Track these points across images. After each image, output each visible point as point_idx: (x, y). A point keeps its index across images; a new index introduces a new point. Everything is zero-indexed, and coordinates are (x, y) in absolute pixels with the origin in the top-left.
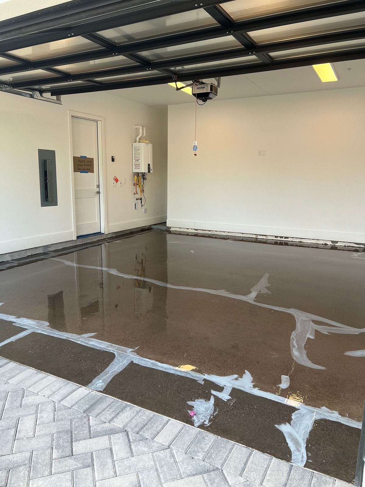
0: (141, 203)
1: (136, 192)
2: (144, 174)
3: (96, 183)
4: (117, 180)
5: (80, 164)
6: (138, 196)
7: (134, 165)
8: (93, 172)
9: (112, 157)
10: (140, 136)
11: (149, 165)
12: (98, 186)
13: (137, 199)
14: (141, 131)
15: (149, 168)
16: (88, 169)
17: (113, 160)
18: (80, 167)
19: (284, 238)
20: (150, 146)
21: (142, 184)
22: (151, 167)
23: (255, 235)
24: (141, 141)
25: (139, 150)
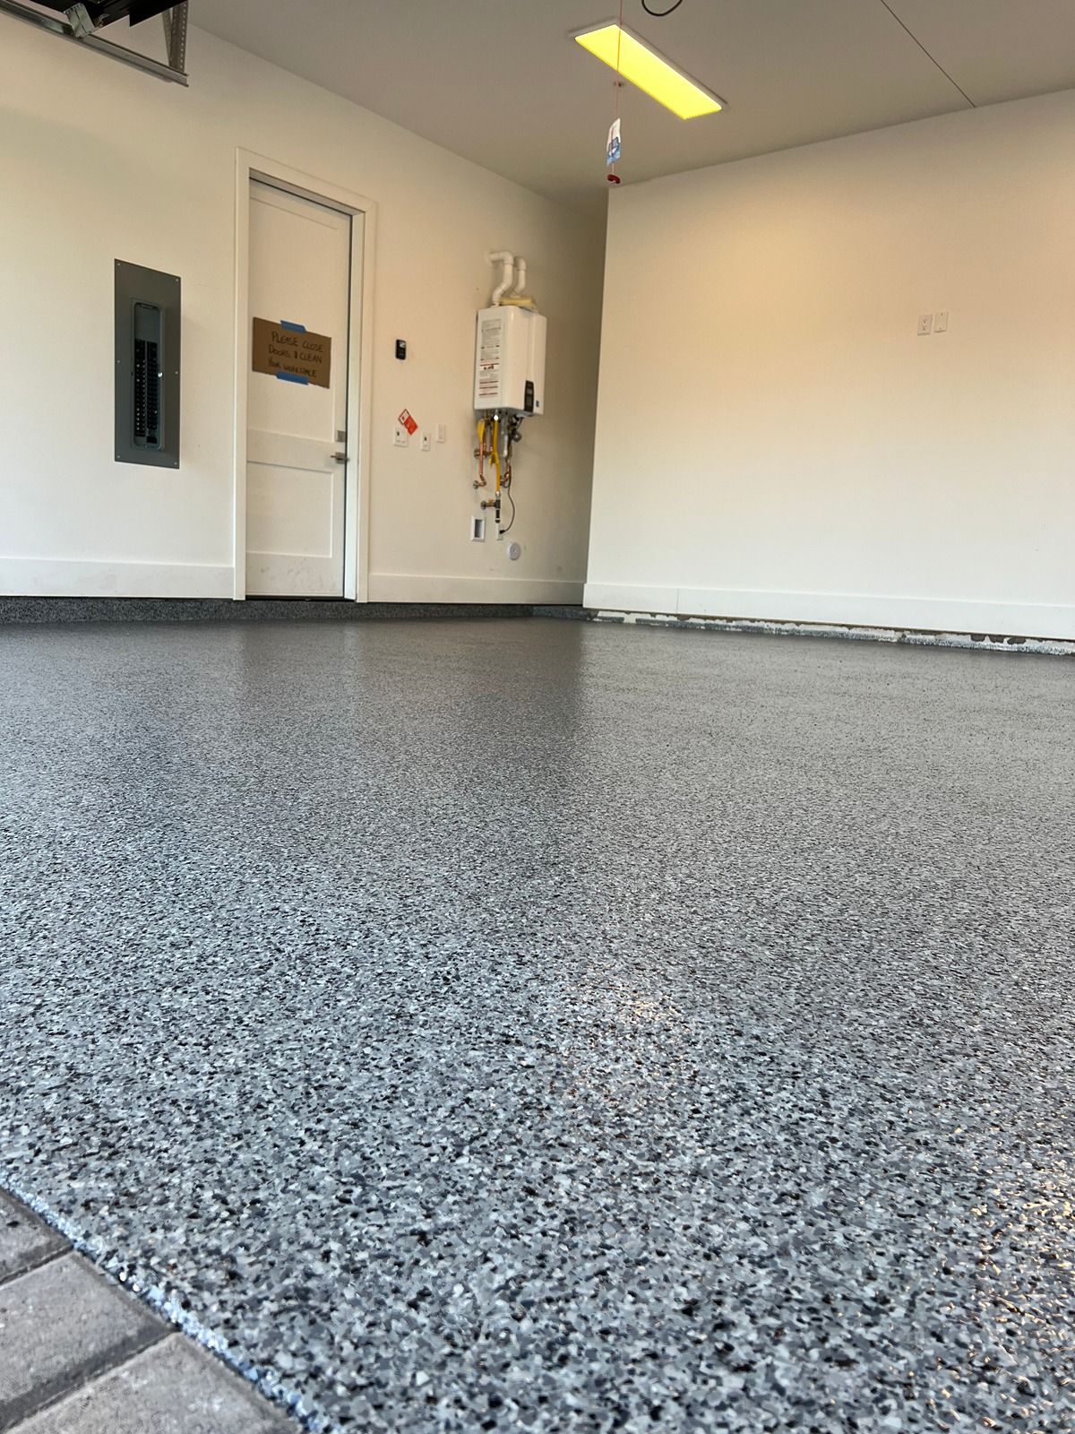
0: (498, 516)
1: (481, 477)
2: (514, 420)
3: (335, 425)
4: (411, 426)
5: (278, 347)
6: (487, 495)
7: (478, 385)
8: (325, 383)
9: (398, 342)
10: (504, 286)
11: (529, 385)
12: (343, 437)
13: (484, 506)
14: (508, 269)
15: (529, 397)
16: (307, 372)
17: (401, 353)
18: (276, 358)
19: (1005, 640)
20: (538, 323)
21: (506, 452)
22: (538, 395)
23: (896, 630)
24: (505, 301)
25: (496, 330)
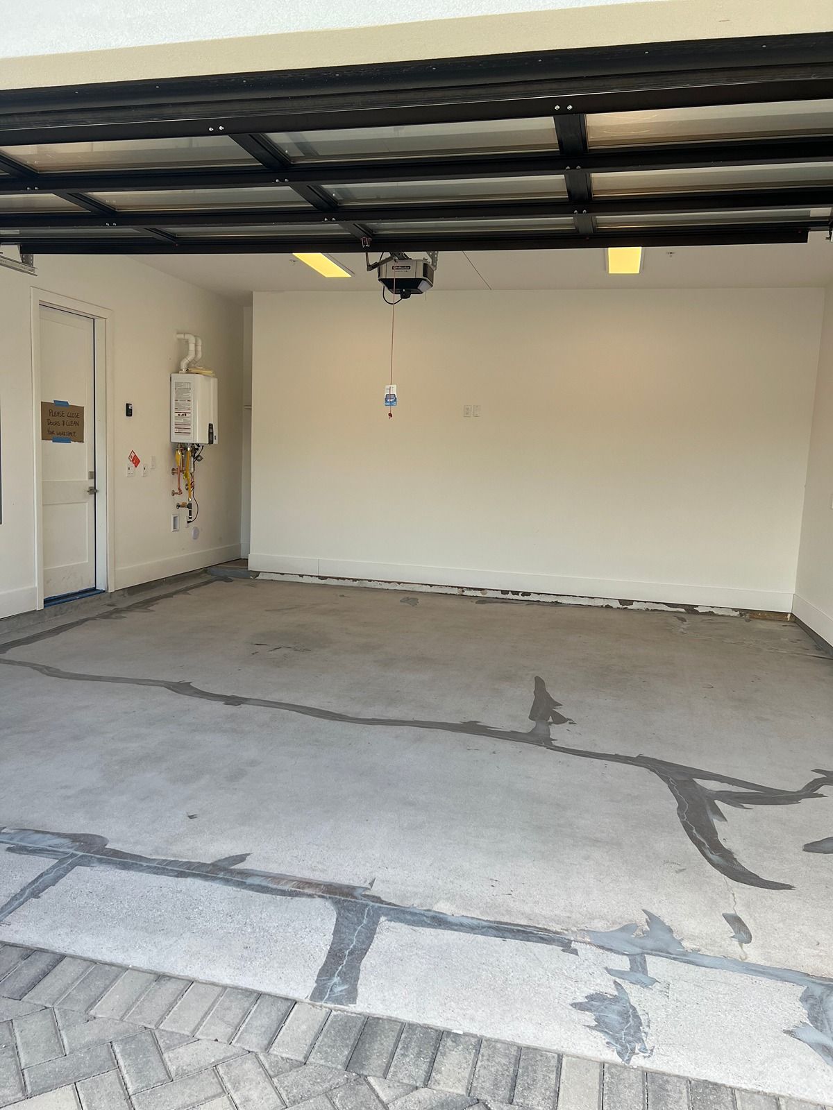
0: (190, 514)
1: (179, 489)
2: (196, 447)
3: (88, 468)
4: (136, 461)
5: (53, 419)
6: (183, 499)
7: (173, 426)
8: (82, 441)
9: (128, 405)
10: (190, 358)
11: (211, 426)
12: (93, 475)
13: (179, 506)
14: (192, 347)
15: (211, 434)
16: (71, 434)
17: (129, 412)
18: (52, 428)
19: (520, 594)
20: (213, 382)
21: (192, 469)
22: (215, 433)
23: (458, 587)
24: (193, 371)
25: (188, 390)
